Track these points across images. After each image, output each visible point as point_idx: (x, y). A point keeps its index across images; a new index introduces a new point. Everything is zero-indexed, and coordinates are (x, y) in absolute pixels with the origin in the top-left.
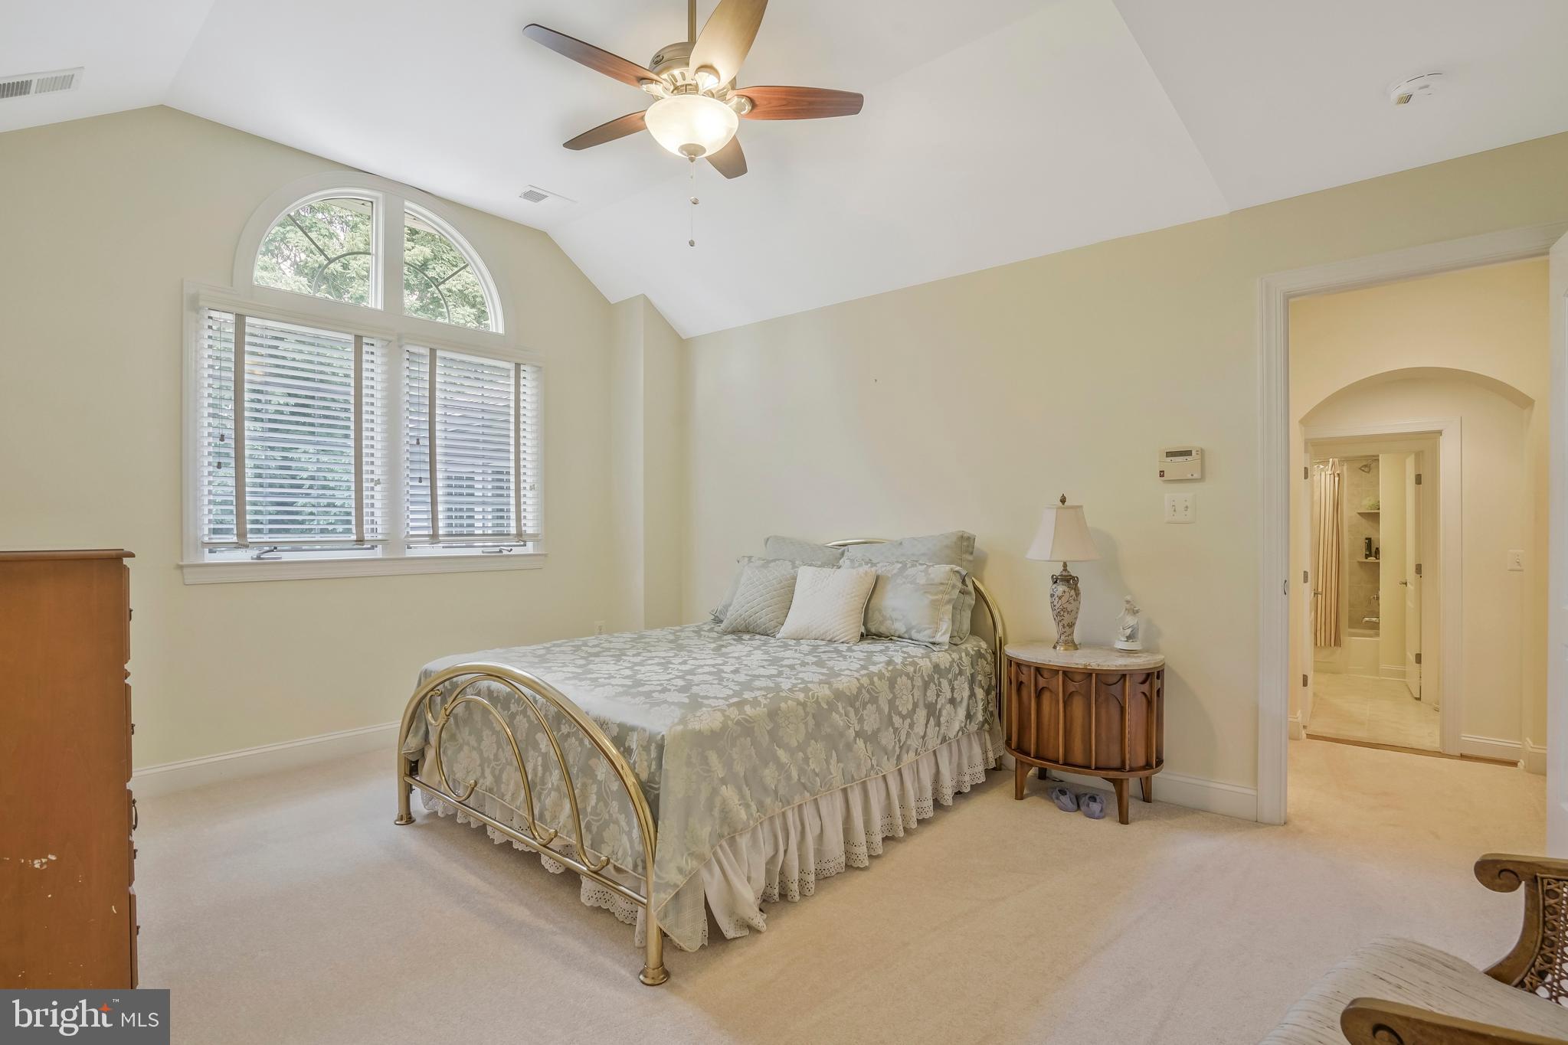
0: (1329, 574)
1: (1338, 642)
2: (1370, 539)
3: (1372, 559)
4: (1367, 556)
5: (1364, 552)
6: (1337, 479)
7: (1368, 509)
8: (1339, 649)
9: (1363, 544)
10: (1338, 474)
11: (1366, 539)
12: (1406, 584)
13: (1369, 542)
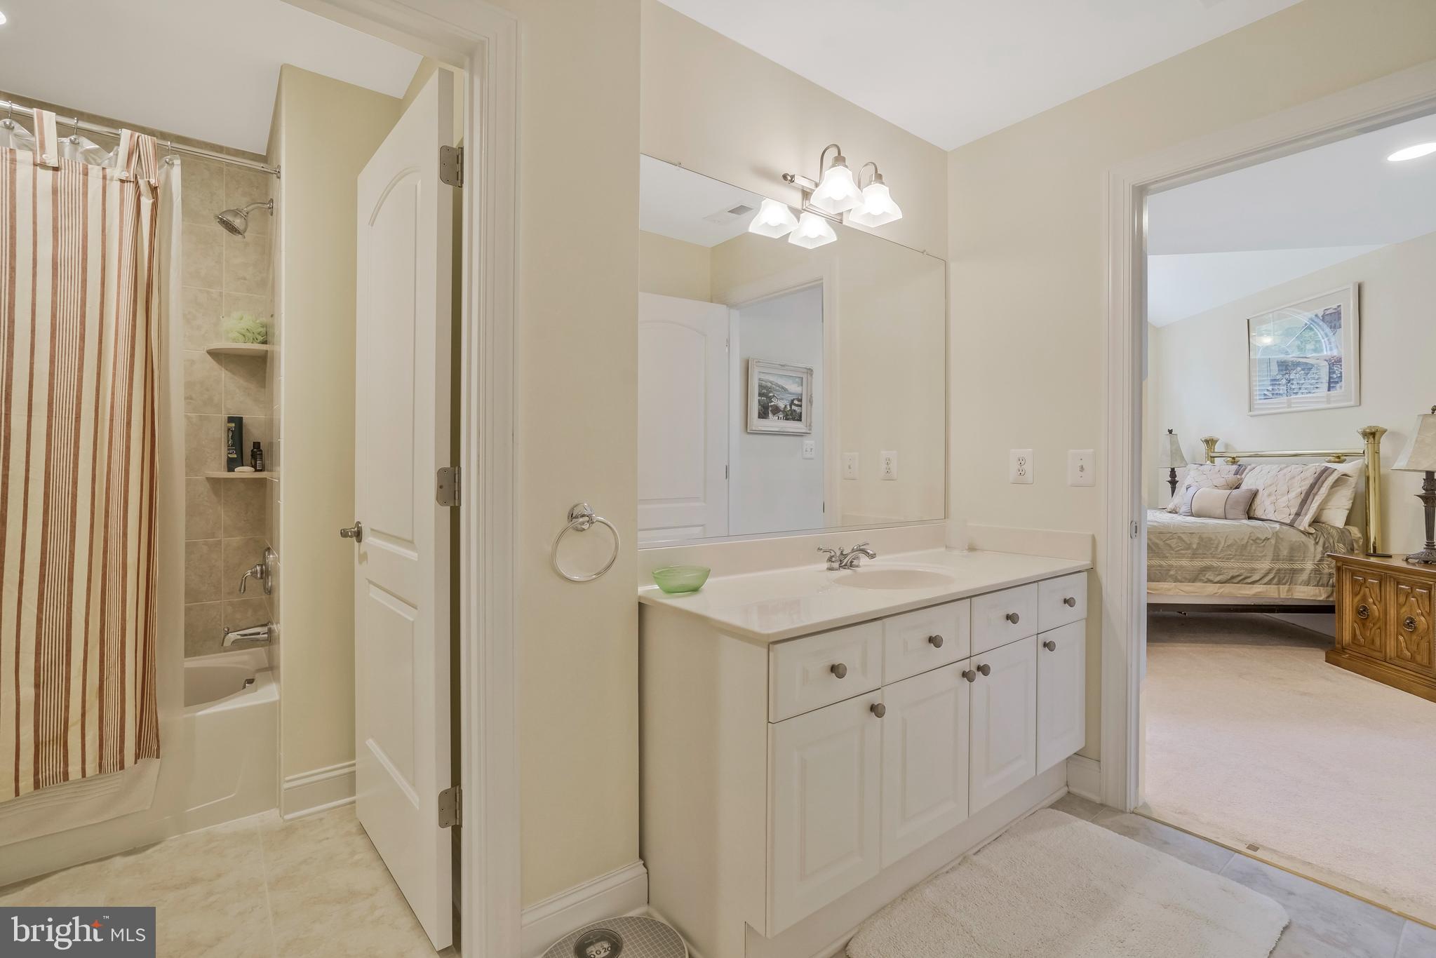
0: (115, 510)
1: (148, 744)
2: (241, 419)
3: (245, 472)
4: (231, 465)
5: (222, 452)
6: (146, 202)
7: (235, 340)
8: (155, 764)
9: (218, 432)
10: (154, 190)
11: (231, 420)
12: (358, 535)
13: (237, 427)
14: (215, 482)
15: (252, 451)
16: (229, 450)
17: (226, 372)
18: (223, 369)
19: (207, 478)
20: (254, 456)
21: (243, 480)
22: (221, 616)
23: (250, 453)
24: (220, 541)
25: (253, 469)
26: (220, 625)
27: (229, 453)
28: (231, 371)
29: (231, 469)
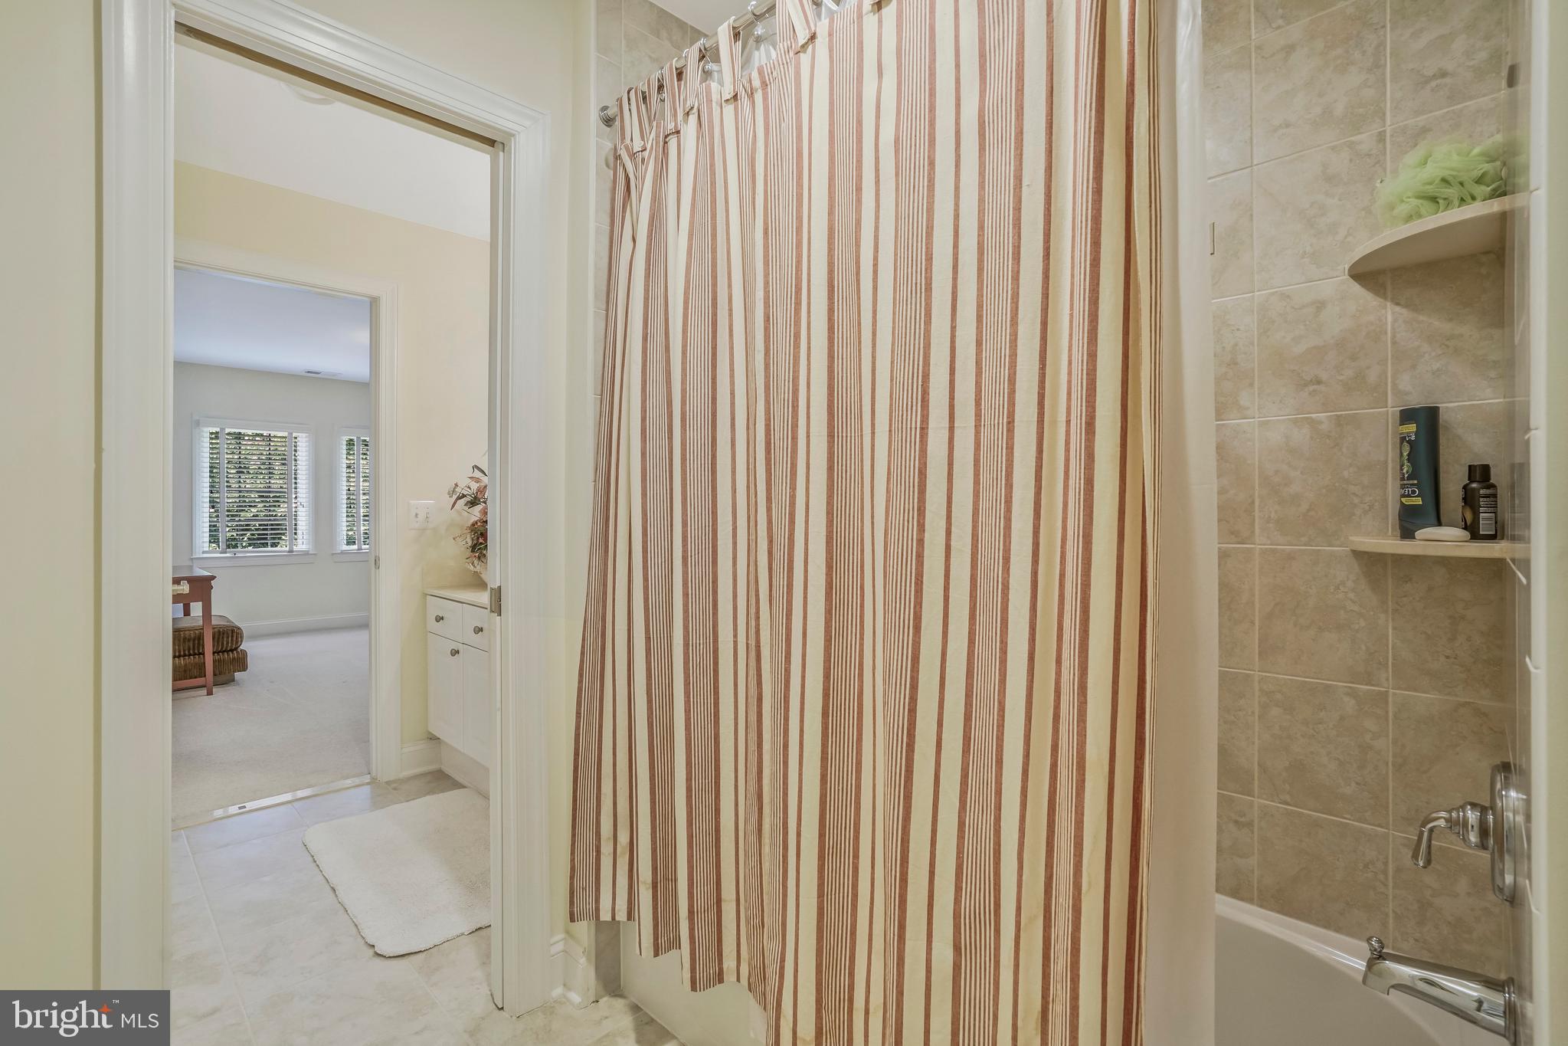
2: (1435, 412)
3: (1445, 540)
4: (1409, 522)
5: (1387, 493)
9: (1375, 453)
11: (1407, 416)
13: (1424, 432)
14: (1371, 562)
15: (1465, 487)
16: (1403, 487)
17: (1398, 309)
18: (1389, 304)
19: (1354, 552)
20: (1469, 499)
21: (1443, 561)
22: (1386, 864)
23: (1461, 494)
24: (1384, 697)
25: (1466, 534)
26: (1386, 885)
27: (1403, 496)
28: (1409, 305)
29: (1407, 534)
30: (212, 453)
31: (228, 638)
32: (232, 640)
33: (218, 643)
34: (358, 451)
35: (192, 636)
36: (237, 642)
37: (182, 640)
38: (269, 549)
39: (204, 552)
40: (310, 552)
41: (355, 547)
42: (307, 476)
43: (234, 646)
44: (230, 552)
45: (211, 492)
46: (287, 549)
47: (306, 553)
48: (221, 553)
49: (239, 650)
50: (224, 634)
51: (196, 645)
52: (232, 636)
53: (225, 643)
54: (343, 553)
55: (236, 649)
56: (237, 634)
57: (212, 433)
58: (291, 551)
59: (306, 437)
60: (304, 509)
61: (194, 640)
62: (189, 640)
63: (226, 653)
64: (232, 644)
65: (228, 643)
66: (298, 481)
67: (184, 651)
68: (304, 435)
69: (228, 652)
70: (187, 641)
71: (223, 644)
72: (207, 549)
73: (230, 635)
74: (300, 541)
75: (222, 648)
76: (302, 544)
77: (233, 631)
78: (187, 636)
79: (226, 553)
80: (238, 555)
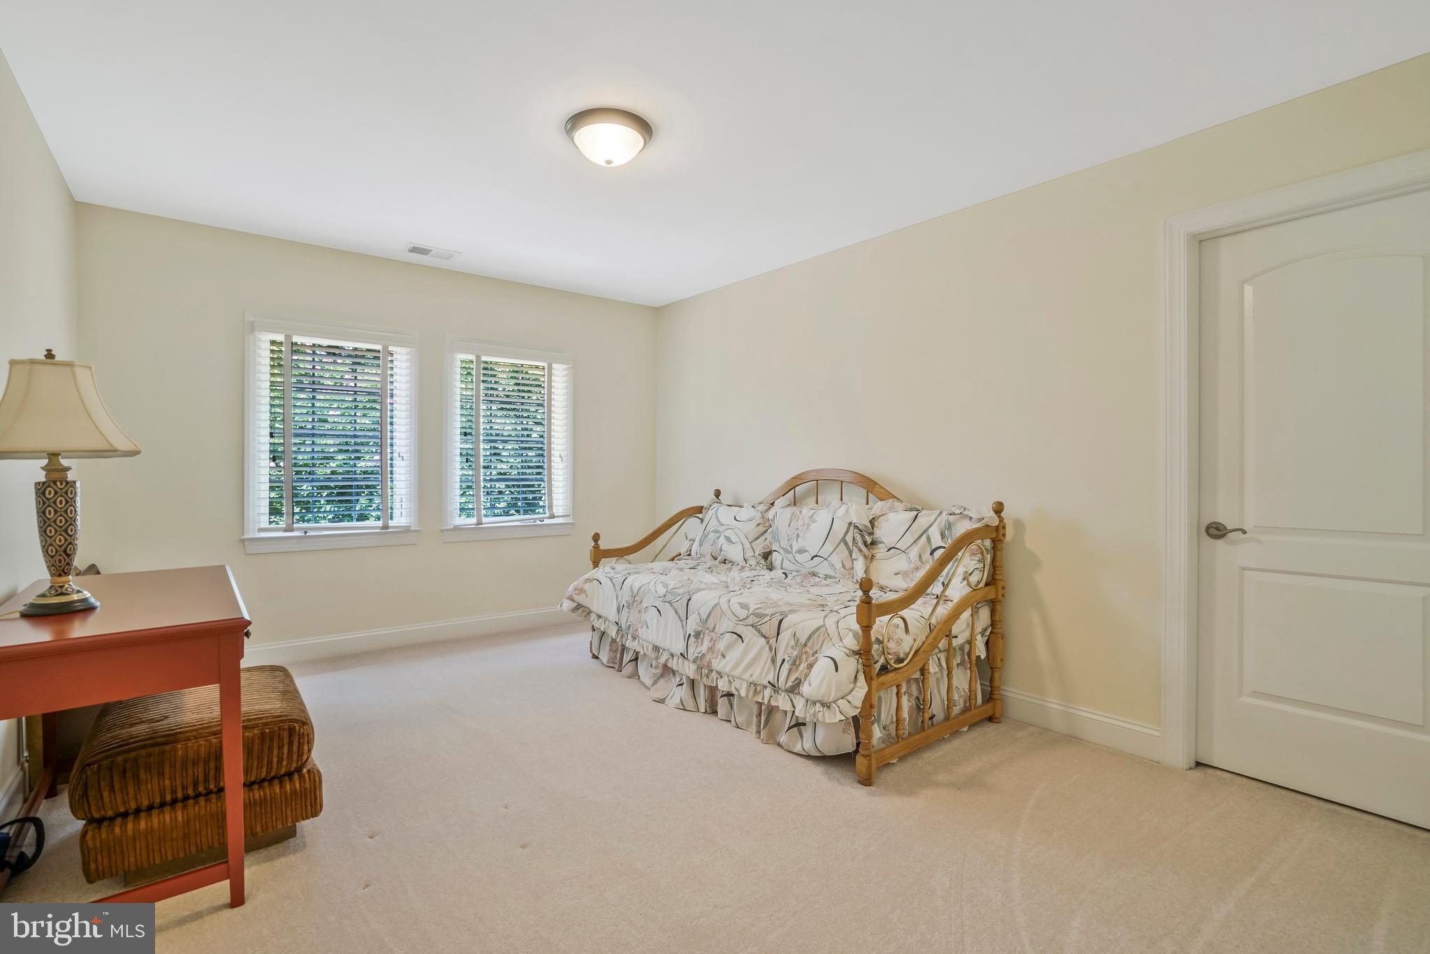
30: (272, 375)
31: (280, 748)
32: (290, 751)
33: (260, 758)
34: (478, 377)
35: (203, 751)
36: (300, 755)
37: (178, 765)
38: (355, 524)
39: (261, 530)
40: (412, 528)
41: (473, 520)
42: (408, 413)
43: (294, 766)
44: (298, 529)
45: (272, 435)
46: (380, 523)
47: (406, 530)
48: (286, 530)
49: (305, 770)
50: (272, 739)
51: (212, 773)
52: (291, 743)
53: (275, 760)
54: (457, 529)
55: (299, 770)
56: (301, 736)
57: (273, 343)
58: (385, 527)
59: (407, 354)
60: (403, 463)
61: (207, 762)
62: (195, 763)
63: (276, 782)
64: (290, 762)
65: (280, 760)
66: (394, 420)
67: (184, 788)
68: (404, 350)
69: (280, 778)
70: (190, 764)
71: (270, 763)
72: (265, 525)
73: (286, 740)
74: (396, 512)
75: (268, 772)
76: (401, 519)
77: (291, 731)
78: (191, 754)
79: (292, 530)
80: (310, 533)
